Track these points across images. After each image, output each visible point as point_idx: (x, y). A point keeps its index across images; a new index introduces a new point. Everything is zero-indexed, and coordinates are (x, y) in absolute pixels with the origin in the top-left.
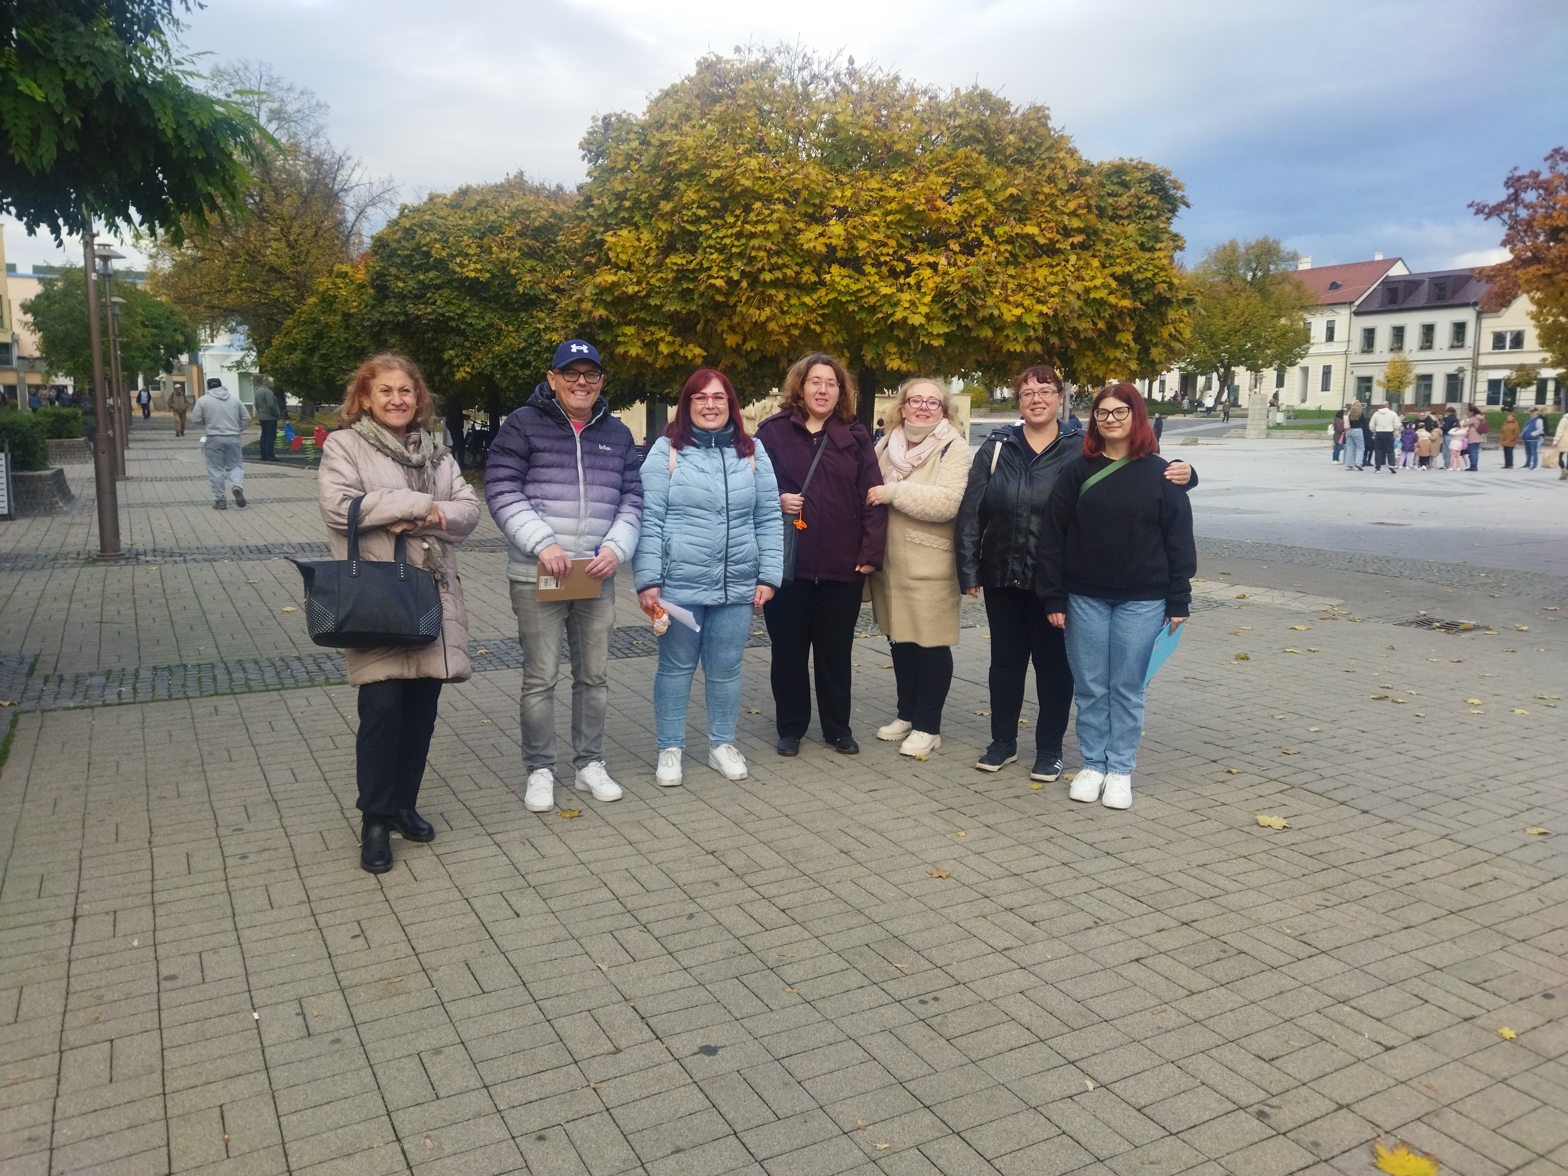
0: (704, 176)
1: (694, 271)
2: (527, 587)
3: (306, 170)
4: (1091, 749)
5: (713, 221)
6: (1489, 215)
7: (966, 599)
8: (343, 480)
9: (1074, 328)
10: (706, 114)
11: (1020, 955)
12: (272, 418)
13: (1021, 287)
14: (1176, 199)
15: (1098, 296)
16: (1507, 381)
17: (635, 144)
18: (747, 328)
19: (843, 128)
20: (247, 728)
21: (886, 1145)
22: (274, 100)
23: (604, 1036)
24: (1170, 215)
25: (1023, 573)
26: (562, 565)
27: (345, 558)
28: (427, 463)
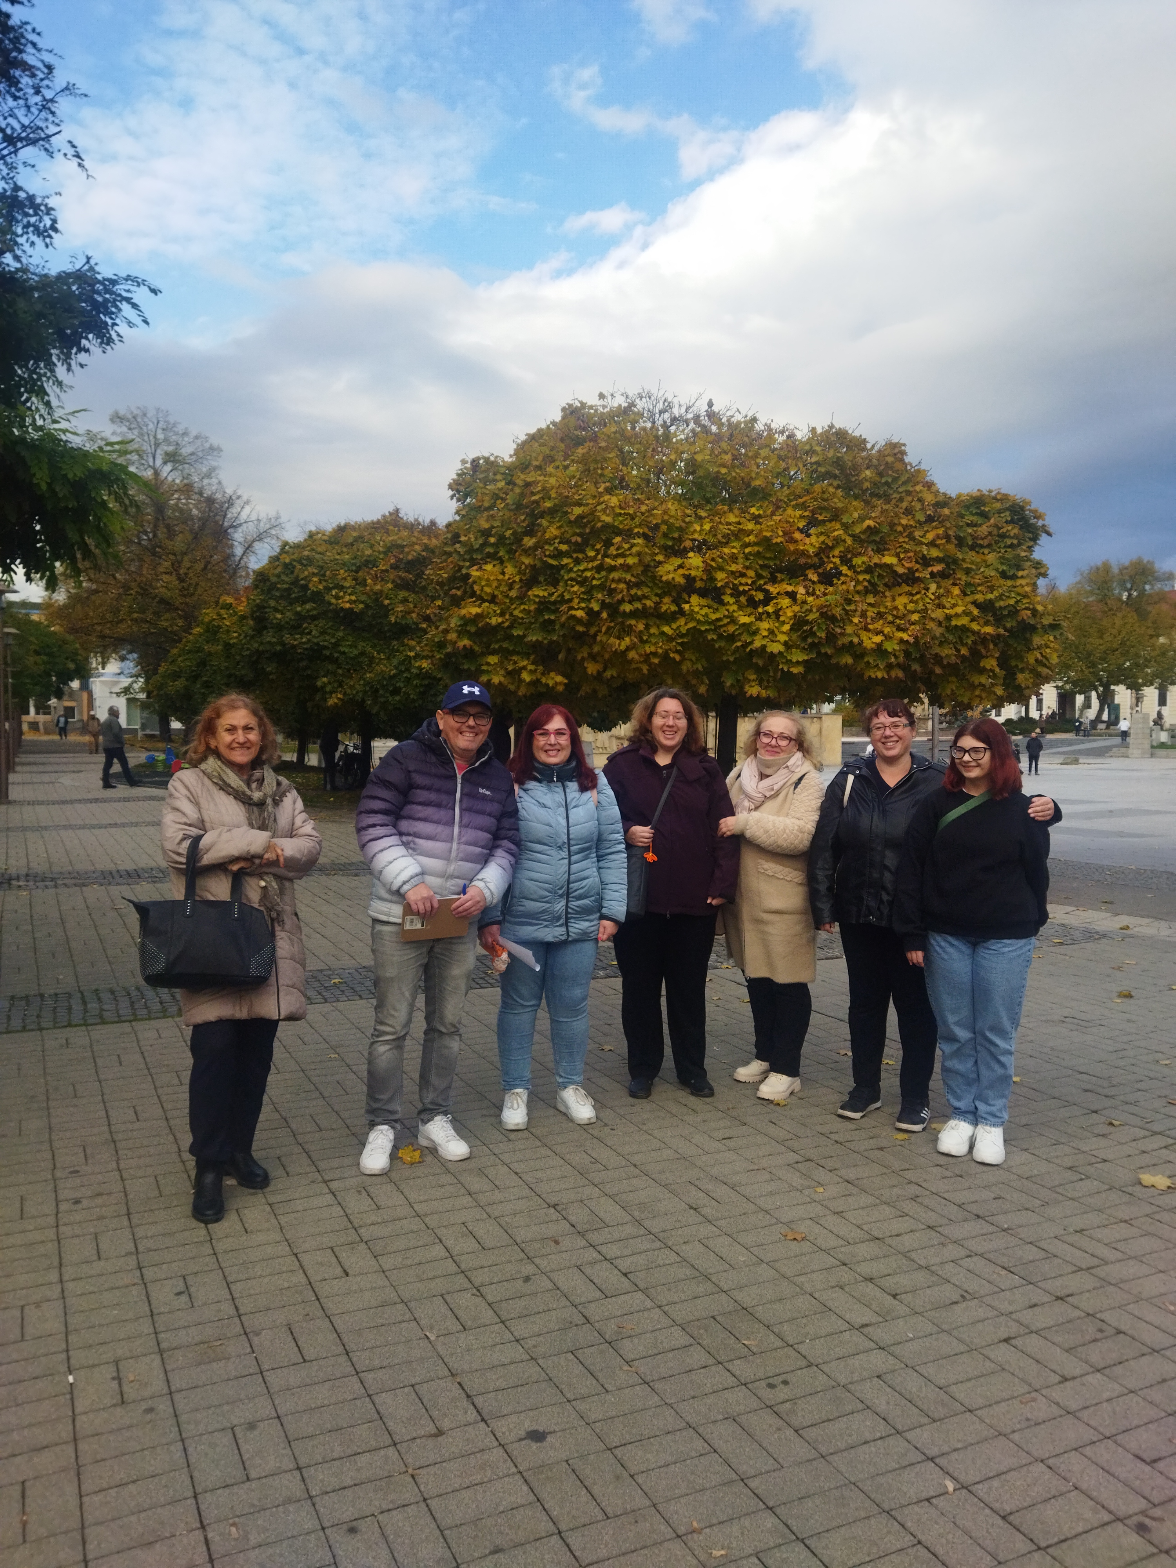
0: (566, 513)
1: (555, 603)
2: (390, 928)
3: (198, 509)
4: (959, 1098)
5: (575, 555)
7: (823, 935)
8: (184, 820)
9: (937, 655)
10: (569, 456)
11: (879, 1333)
13: (880, 615)
14: (1037, 528)
15: (959, 623)
17: (502, 484)
18: (607, 656)
19: (700, 466)
20: (95, 1062)
21: (723, 1552)
22: (169, 444)
23: (426, 1416)
24: (1031, 543)
25: (879, 909)
26: (428, 905)
27: (181, 897)
28: (269, 801)
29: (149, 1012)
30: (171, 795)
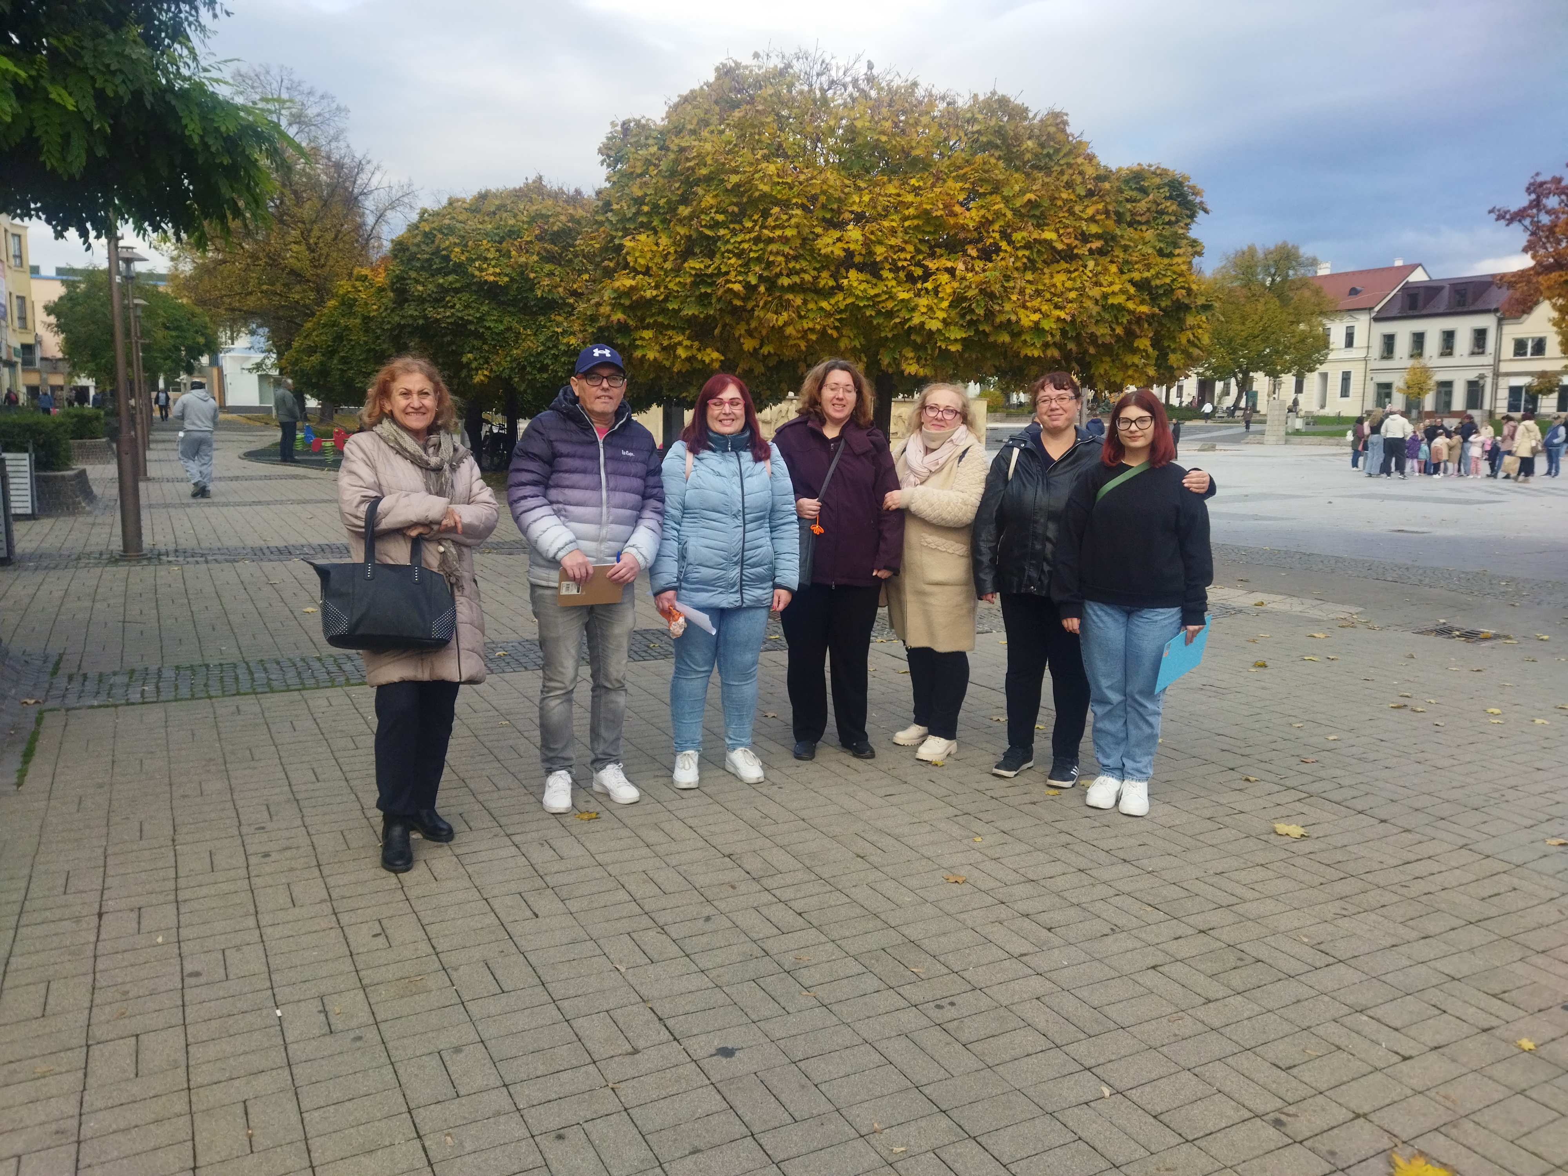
0: (723, 181)
1: (711, 276)
2: (548, 592)
3: (326, 174)
4: (1107, 757)
5: (732, 226)
6: (1511, 221)
7: (983, 604)
8: (361, 483)
9: (1092, 334)
10: (725, 120)
11: (1039, 962)
12: (292, 420)
13: (1038, 293)
14: (1194, 205)
15: (1116, 302)
16: (1528, 388)
17: (654, 149)
18: (764, 332)
19: (860, 133)
20: (269, 728)
21: (903, 1149)
22: (294, 104)
23: (622, 1037)
24: (1189, 221)
26: (584, 571)
27: (362, 561)
28: (446, 466)
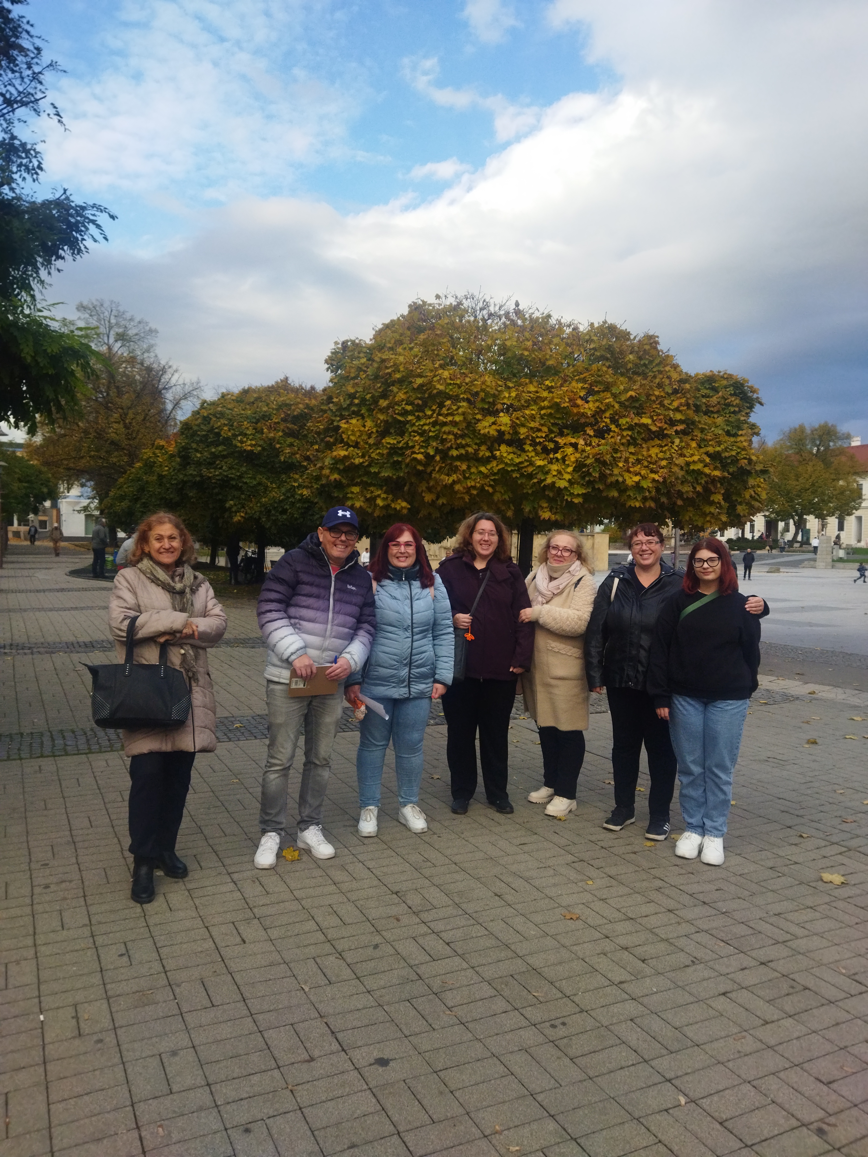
0: (411, 382)
1: (402, 448)
2: (280, 687)
3: (140, 375)
4: (691, 817)
5: (417, 414)
7: (594, 695)
8: (125, 605)
9: (679, 491)
10: (413, 340)
11: (634, 988)
12: (104, 547)
13: (638, 461)
14: (753, 400)
15: (696, 468)
17: (364, 360)
18: (439, 489)
19: (509, 350)
20: (60, 784)
21: (517, 1148)
22: (120, 327)
23: (302, 1047)
24: (748, 411)
25: (636, 677)
26: (309, 671)
27: (122, 662)
28: (188, 590)
29: (100, 747)
30: (116, 587)
